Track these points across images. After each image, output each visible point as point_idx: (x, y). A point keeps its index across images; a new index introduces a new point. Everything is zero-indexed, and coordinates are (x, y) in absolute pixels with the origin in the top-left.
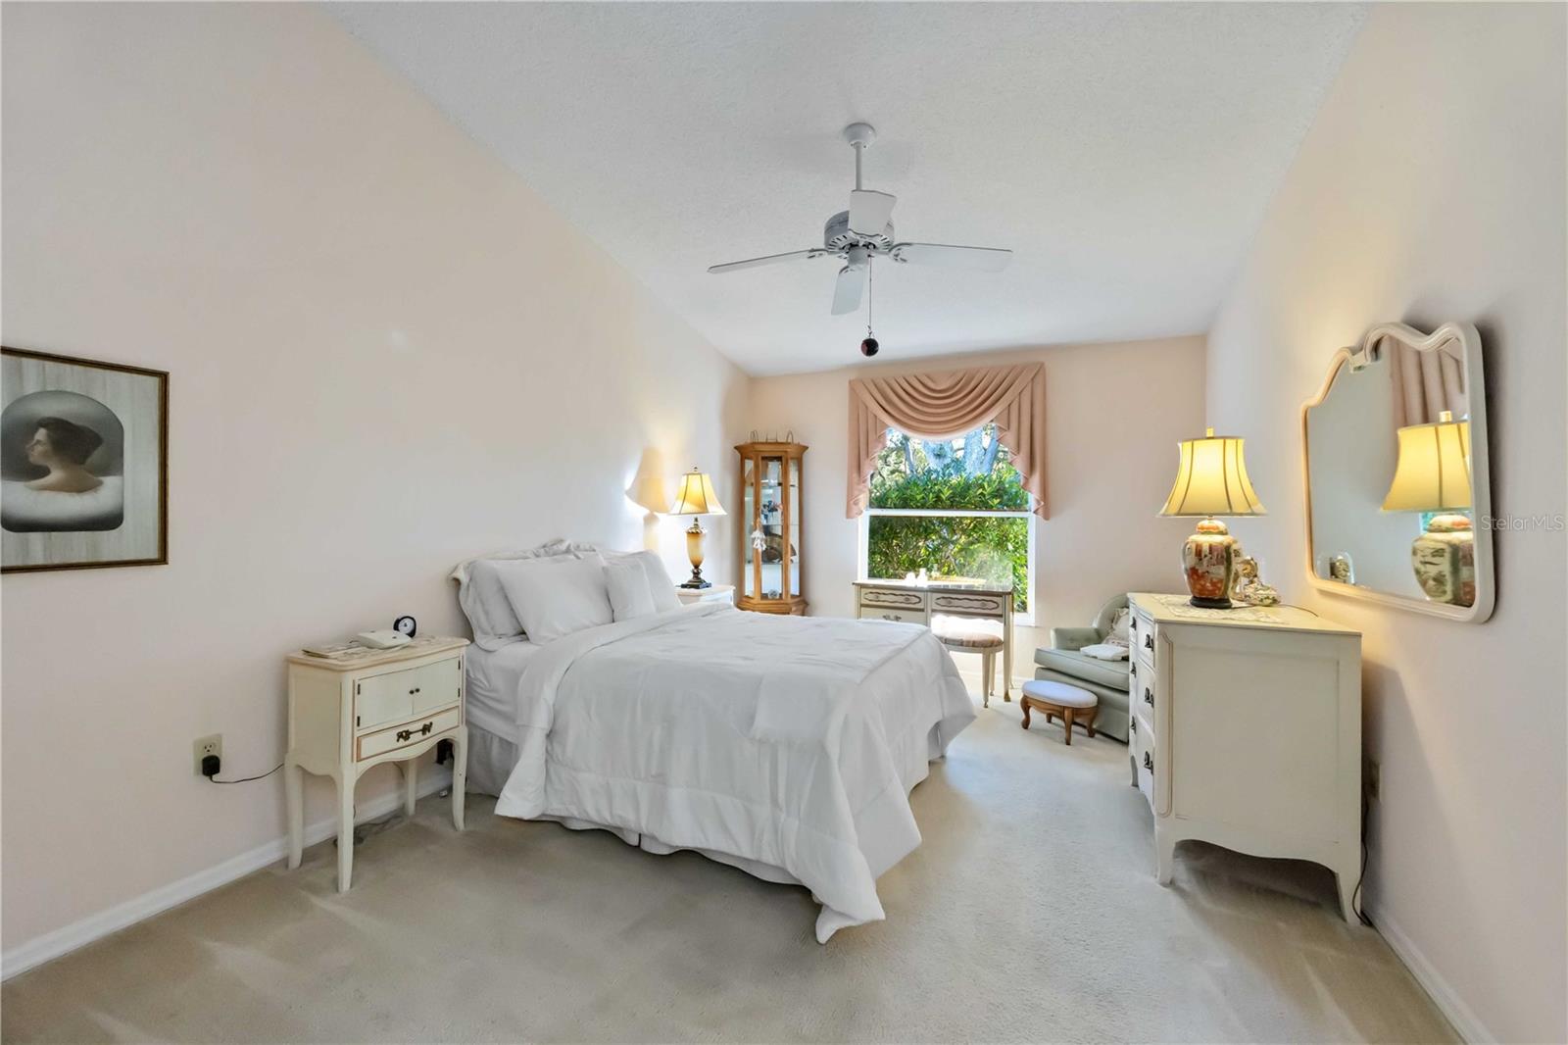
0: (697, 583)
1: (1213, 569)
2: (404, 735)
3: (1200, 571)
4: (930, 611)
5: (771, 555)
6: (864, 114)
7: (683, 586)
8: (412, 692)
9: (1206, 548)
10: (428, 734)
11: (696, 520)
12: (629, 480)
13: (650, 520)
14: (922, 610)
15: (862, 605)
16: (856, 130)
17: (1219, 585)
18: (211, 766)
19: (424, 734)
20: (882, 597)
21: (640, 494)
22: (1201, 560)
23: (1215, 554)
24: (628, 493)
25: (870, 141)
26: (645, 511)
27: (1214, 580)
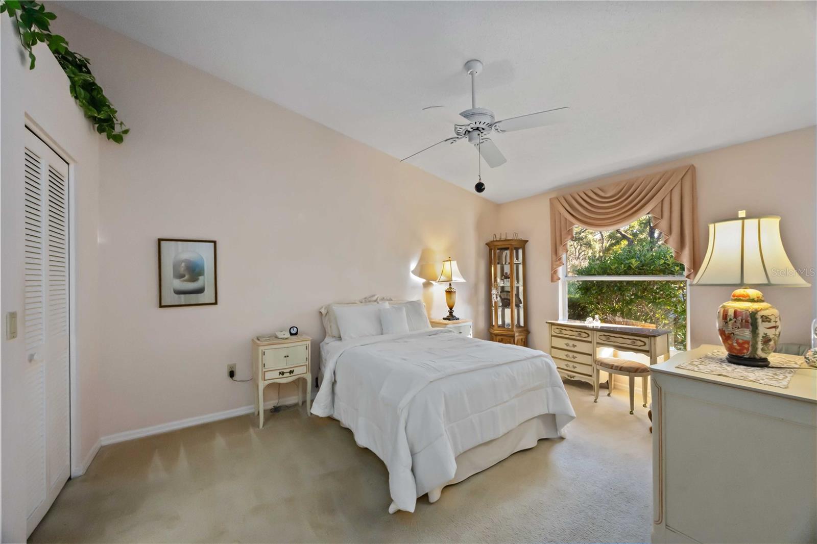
0: (451, 317)
1: (737, 332)
2: (282, 373)
3: (727, 332)
4: (595, 344)
5: (506, 303)
6: (469, 56)
7: (444, 319)
8: (285, 357)
9: (731, 313)
10: (292, 374)
11: (450, 284)
12: (413, 265)
13: (427, 285)
14: (590, 342)
15: (552, 336)
16: (468, 65)
17: (746, 346)
18: (232, 374)
19: (290, 374)
20: (564, 332)
21: (420, 272)
22: (726, 323)
23: (740, 318)
24: (412, 272)
25: (479, 68)
26: (423, 281)
27: (740, 341)
